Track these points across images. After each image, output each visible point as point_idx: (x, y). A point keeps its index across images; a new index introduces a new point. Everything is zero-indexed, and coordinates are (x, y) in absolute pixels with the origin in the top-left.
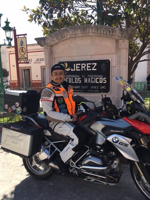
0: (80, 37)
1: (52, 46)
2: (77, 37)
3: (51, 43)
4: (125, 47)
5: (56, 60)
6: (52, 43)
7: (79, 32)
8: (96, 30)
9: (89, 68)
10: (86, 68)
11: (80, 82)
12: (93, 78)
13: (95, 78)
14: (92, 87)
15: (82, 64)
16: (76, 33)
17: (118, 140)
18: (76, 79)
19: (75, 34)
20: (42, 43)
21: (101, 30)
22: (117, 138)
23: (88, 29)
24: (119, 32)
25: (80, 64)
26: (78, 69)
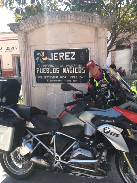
0: (57, 24)
1: (26, 33)
2: (54, 24)
3: (25, 29)
4: (104, 36)
5: (32, 48)
6: (27, 30)
7: (57, 18)
8: (75, 17)
9: (67, 58)
10: (64, 57)
11: (59, 72)
12: (72, 68)
13: (74, 68)
14: (71, 77)
15: (60, 53)
16: (53, 19)
17: (110, 131)
18: (54, 69)
19: (52, 21)
20: (16, 30)
21: (80, 17)
22: (109, 128)
23: (66, 15)
24: (99, 20)
25: (58, 53)
26: (56, 58)
